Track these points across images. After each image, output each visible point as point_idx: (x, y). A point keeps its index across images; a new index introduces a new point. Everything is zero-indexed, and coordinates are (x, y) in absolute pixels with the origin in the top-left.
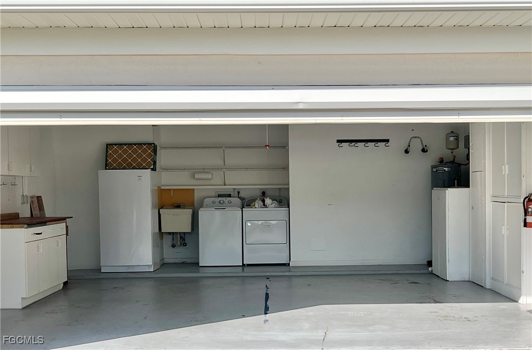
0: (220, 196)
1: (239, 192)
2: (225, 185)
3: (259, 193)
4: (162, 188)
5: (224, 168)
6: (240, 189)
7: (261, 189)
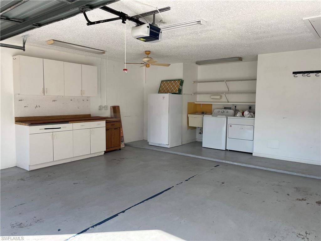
0: (225, 108)
1: (235, 107)
2: (228, 102)
3: (248, 107)
4: (196, 103)
5: (229, 92)
6: (237, 105)
7: (249, 105)
